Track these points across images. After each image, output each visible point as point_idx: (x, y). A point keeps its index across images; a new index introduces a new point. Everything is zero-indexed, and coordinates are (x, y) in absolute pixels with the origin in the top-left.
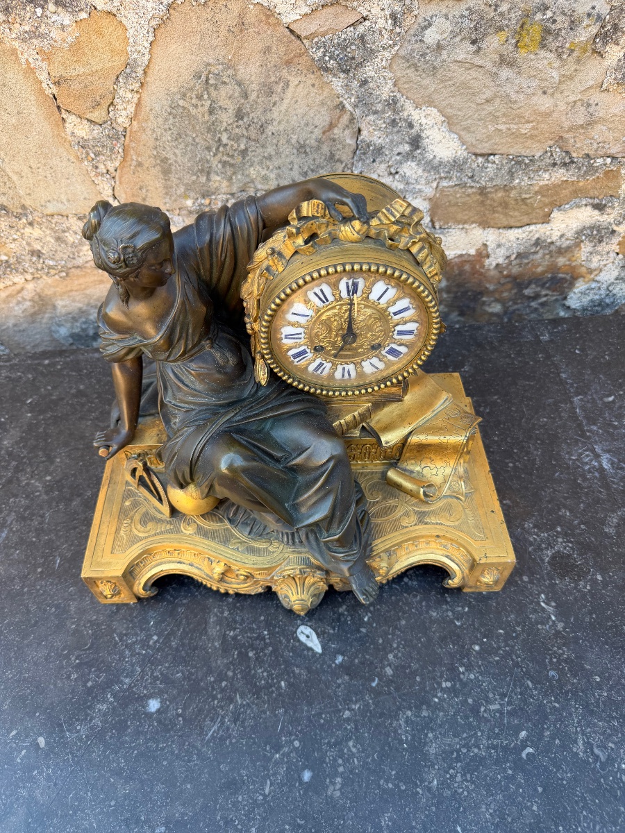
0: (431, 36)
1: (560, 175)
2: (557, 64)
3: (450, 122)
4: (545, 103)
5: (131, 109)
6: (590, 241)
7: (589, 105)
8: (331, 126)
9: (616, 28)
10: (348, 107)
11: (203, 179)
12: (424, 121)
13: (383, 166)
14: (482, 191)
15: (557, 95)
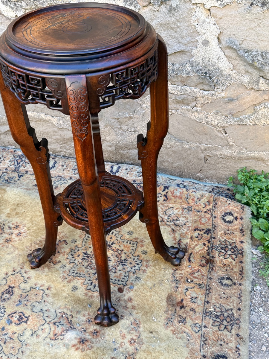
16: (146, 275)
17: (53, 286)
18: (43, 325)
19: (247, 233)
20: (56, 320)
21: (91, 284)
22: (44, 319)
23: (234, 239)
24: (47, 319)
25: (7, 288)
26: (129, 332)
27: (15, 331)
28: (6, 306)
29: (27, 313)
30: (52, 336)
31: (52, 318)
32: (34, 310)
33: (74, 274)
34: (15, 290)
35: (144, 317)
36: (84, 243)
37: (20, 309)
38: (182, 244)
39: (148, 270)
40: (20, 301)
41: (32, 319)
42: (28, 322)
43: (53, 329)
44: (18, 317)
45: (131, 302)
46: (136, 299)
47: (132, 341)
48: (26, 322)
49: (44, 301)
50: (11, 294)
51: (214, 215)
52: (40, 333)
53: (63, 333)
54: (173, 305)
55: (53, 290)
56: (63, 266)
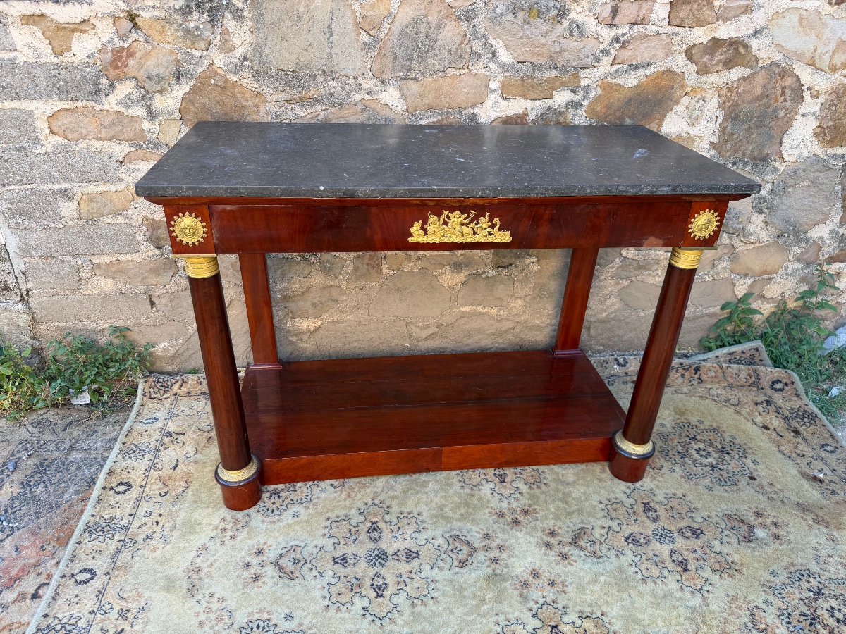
0: (498, 11)
1: (553, 73)
2: (545, 24)
3: (507, 47)
4: (543, 40)
5: (386, 31)
6: (572, 108)
7: (560, 43)
8: (462, 43)
9: (564, 12)
10: (468, 36)
11: (409, 63)
12: (497, 45)
13: (481, 63)
14: (522, 78)
15: (547, 38)
51: (760, 387)
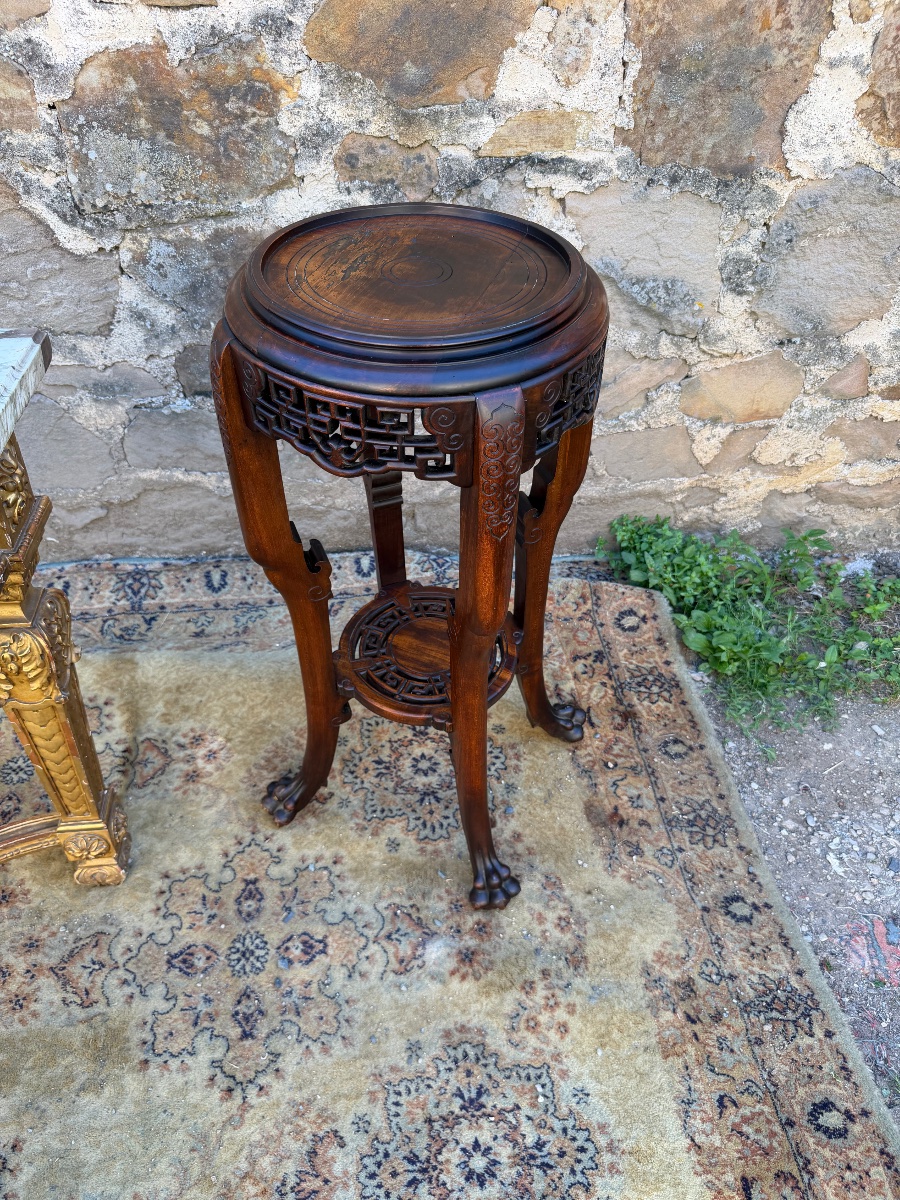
16: (523, 775)
17: (343, 852)
18: (365, 948)
19: (672, 644)
20: (388, 928)
21: (424, 825)
22: (362, 935)
23: (651, 660)
24: (366, 932)
25: (243, 886)
26: (547, 906)
27: (308, 979)
28: (262, 930)
29: (319, 931)
30: (394, 965)
31: (377, 925)
32: (329, 919)
33: (378, 814)
34: (263, 885)
35: (560, 864)
36: (366, 741)
37: (298, 926)
38: (564, 694)
39: (523, 764)
40: (289, 909)
41: (335, 941)
42: (330, 951)
43: (391, 949)
44: (301, 946)
45: (521, 841)
46: (527, 831)
47: (563, 923)
48: (323, 952)
49: (340, 892)
50: (258, 896)
51: (598, 622)
52: (364, 966)
53: (418, 953)
54: (604, 825)
55: (348, 863)
56: (344, 803)
